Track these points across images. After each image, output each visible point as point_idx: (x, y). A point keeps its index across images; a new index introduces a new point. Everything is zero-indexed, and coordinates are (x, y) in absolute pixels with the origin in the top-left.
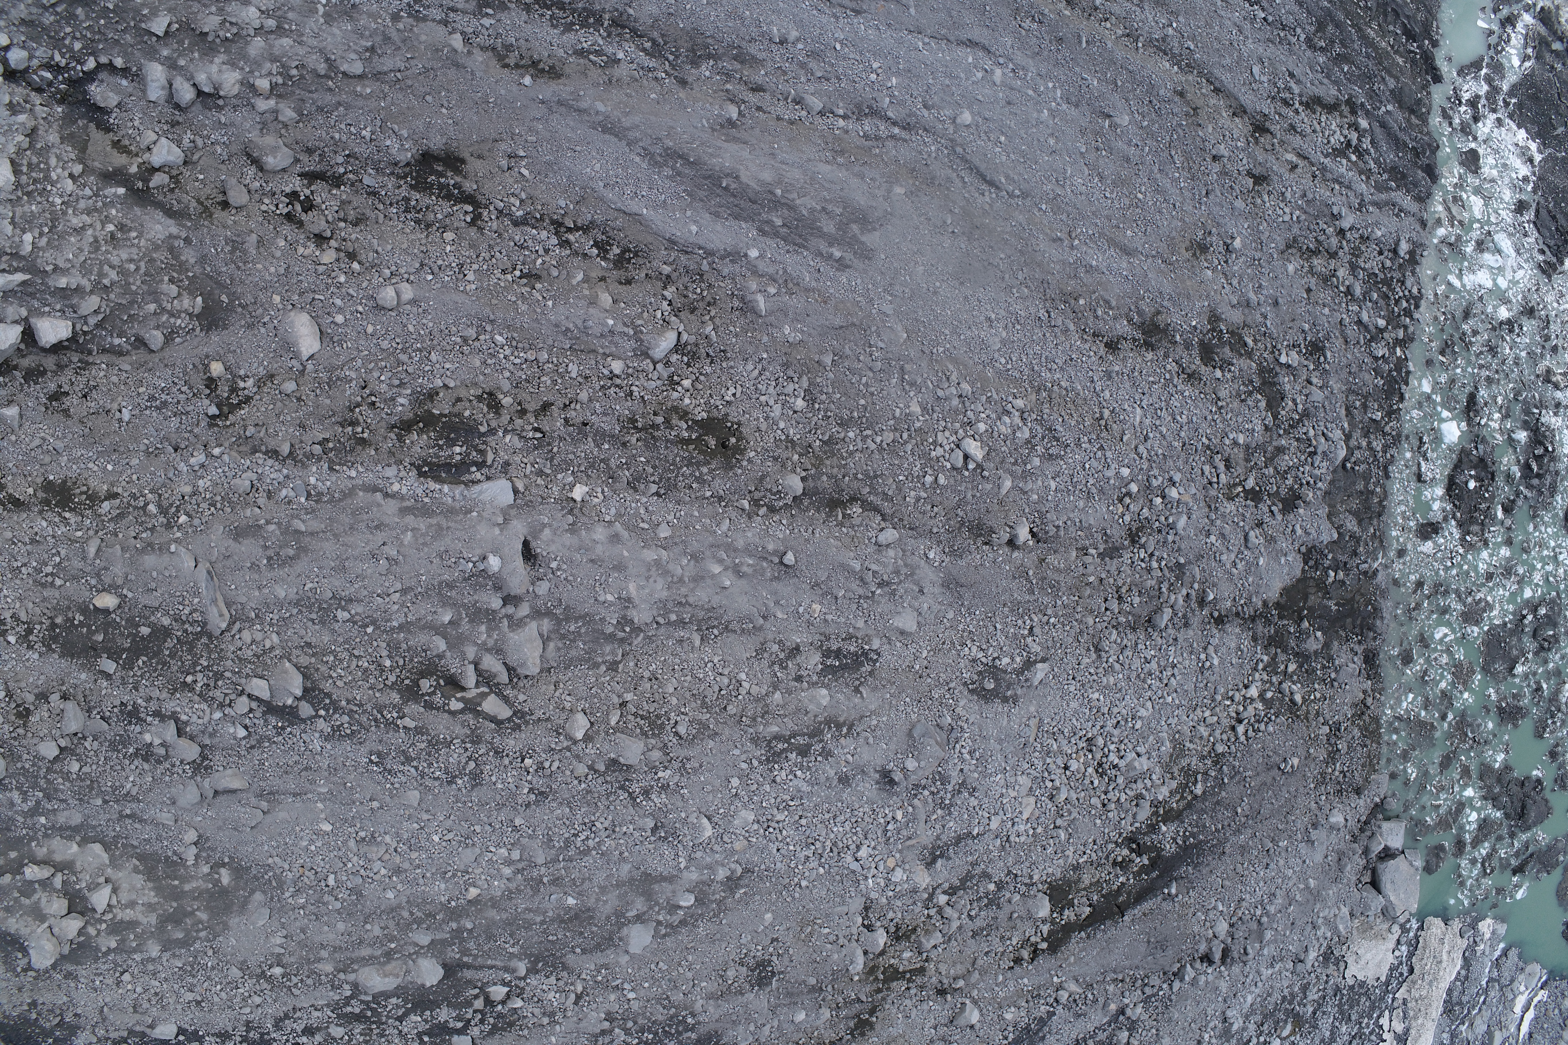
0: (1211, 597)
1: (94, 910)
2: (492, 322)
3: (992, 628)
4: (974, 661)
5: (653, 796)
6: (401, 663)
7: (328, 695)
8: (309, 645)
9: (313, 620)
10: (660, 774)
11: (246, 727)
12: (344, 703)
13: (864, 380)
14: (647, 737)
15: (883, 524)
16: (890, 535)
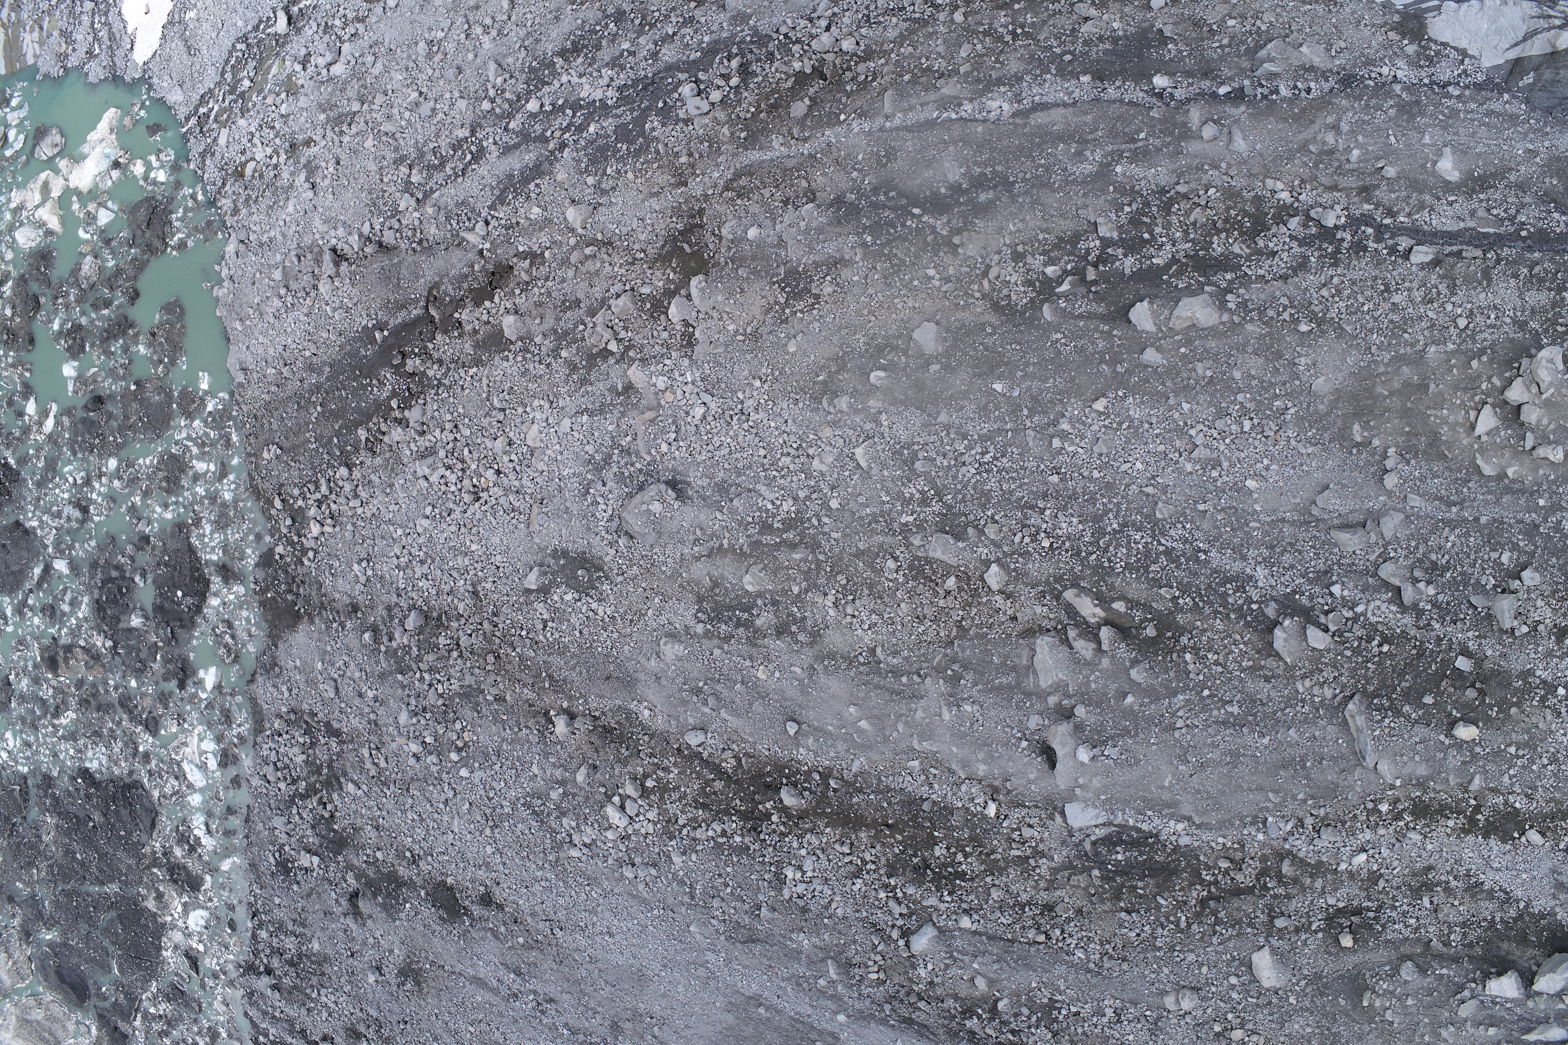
0: (367, 636)
1: (1494, 406)
2: (1089, 971)
3: (585, 631)
4: (600, 600)
5: (917, 496)
6: (1175, 655)
7: (1248, 625)
8: (1267, 680)
9: (1263, 704)
10: (911, 519)
11: (1331, 594)
12: (1233, 616)
13: (729, 890)
14: (926, 558)
15: (700, 749)
16: (694, 739)
